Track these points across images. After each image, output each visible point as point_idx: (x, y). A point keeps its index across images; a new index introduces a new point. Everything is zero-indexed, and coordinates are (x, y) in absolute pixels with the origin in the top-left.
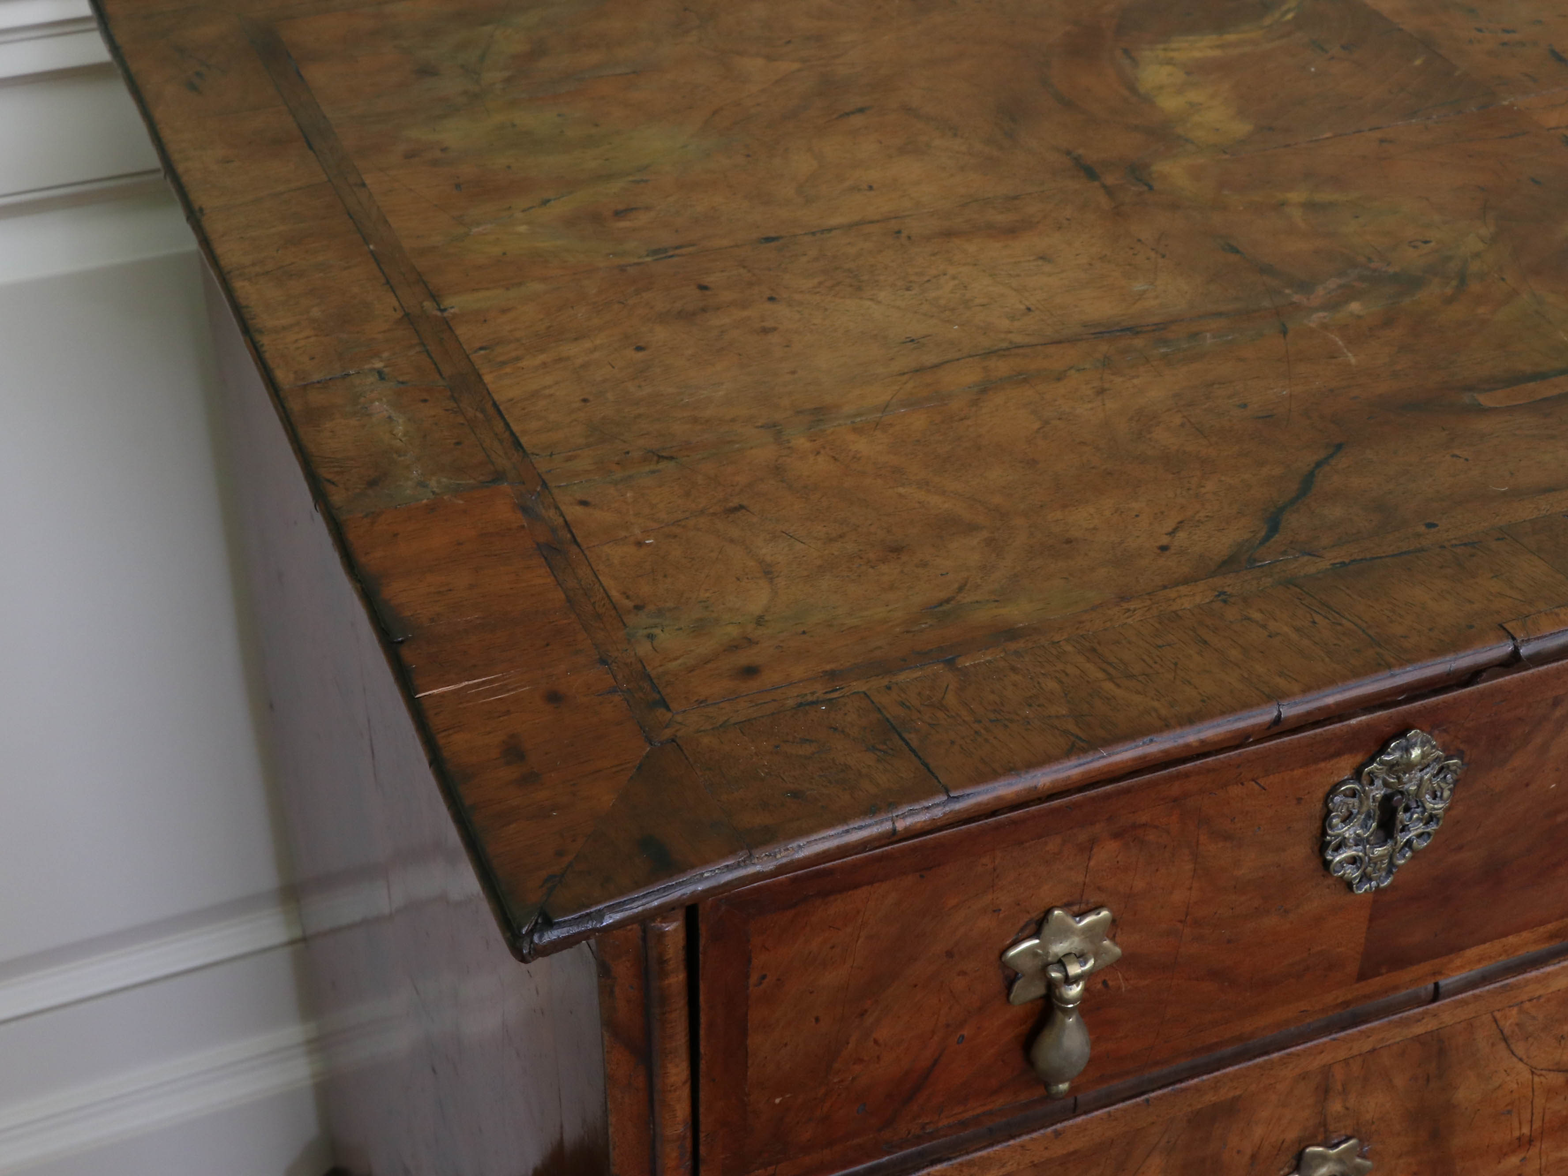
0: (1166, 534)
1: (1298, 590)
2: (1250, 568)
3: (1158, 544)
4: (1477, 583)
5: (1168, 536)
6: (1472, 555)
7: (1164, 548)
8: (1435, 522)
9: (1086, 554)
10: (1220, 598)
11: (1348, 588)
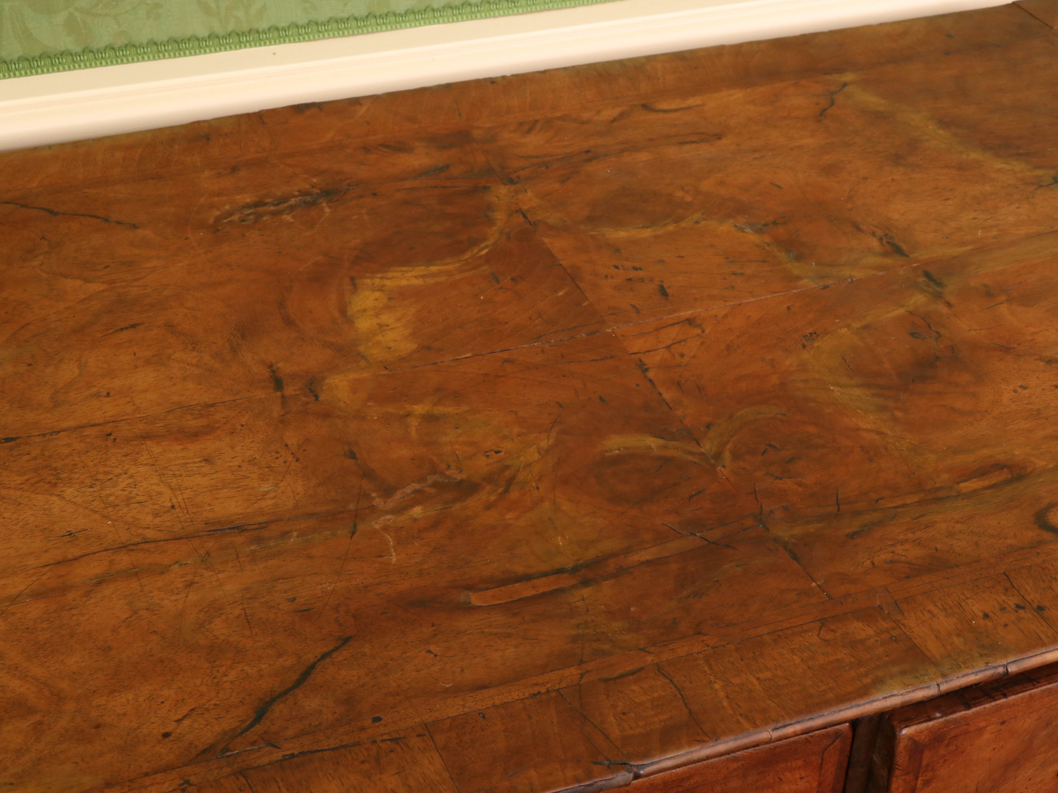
0: (176, 721)
1: (244, 781)
2: (220, 758)
3: (163, 731)
4: (380, 779)
5: (176, 723)
6: (392, 751)
7: (166, 735)
8: (382, 716)
9: (105, 740)
10: (182, 787)
11: (282, 780)
